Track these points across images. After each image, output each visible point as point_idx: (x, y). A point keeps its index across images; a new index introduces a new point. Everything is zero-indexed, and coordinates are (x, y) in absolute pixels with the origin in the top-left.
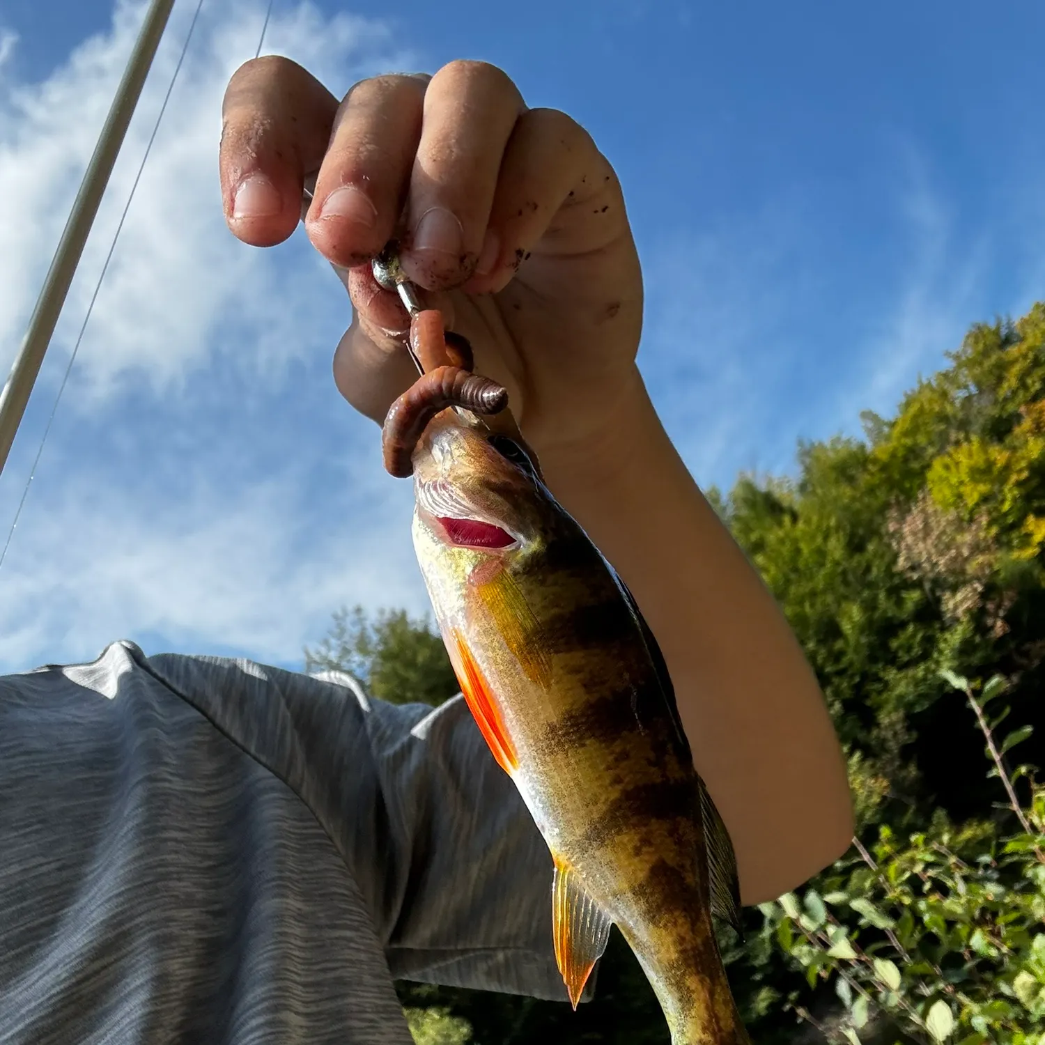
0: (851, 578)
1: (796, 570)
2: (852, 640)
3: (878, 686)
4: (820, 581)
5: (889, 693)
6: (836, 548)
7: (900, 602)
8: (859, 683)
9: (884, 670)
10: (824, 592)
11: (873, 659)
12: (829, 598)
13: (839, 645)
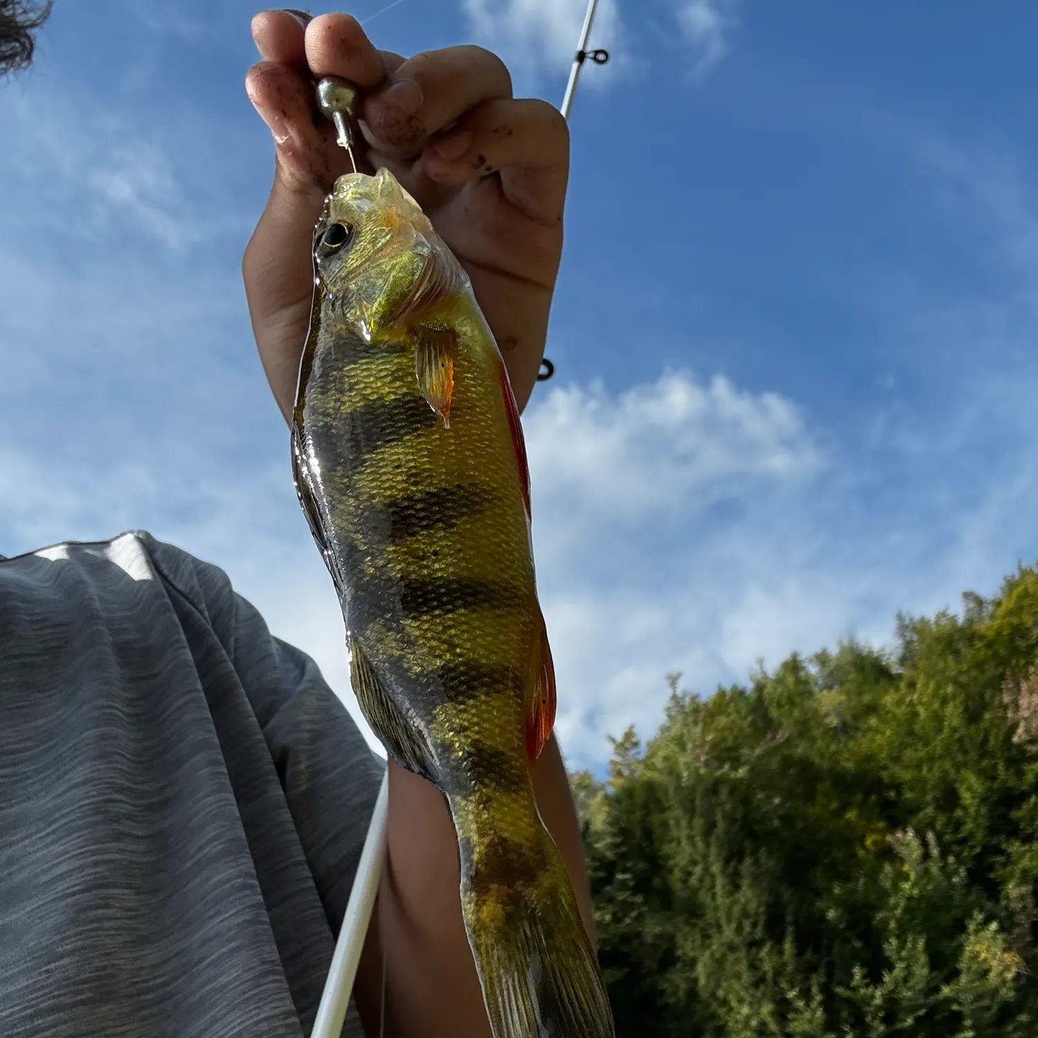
0: (968, 745)
1: (911, 733)
2: (972, 810)
3: (1001, 859)
4: (938, 745)
5: (1013, 866)
6: (953, 714)
7: (1020, 774)
8: (979, 854)
9: (1007, 841)
10: (941, 757)
11: (993, 830)
12: (948, 764)
13: (959, 813)
